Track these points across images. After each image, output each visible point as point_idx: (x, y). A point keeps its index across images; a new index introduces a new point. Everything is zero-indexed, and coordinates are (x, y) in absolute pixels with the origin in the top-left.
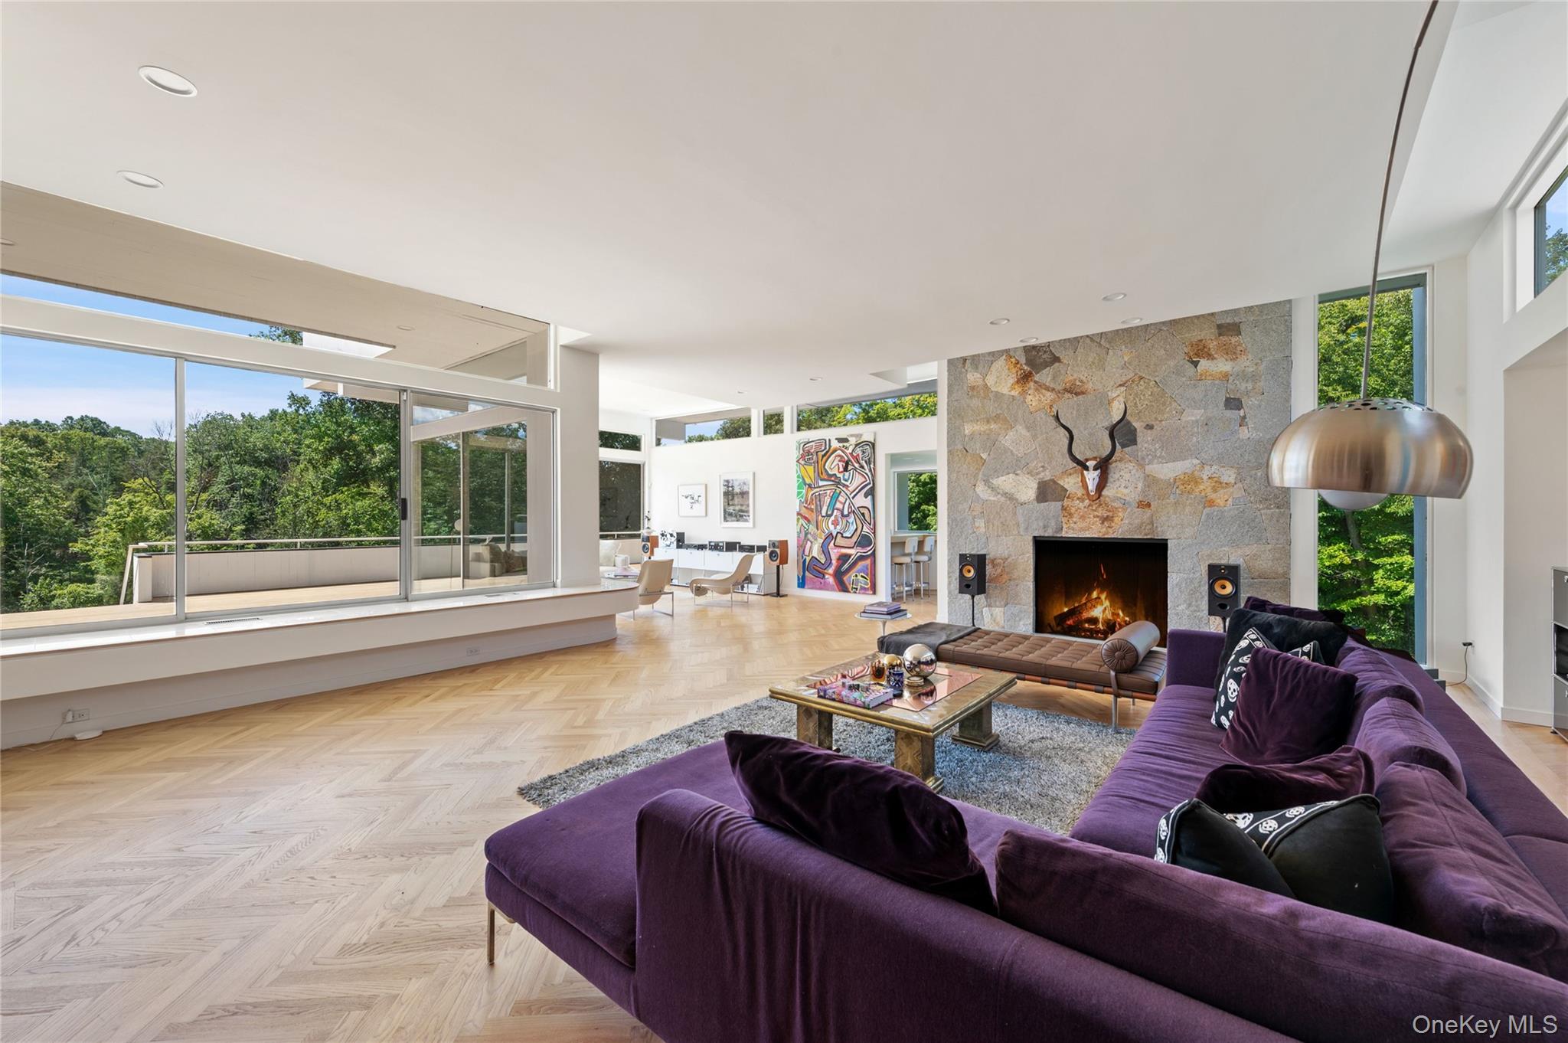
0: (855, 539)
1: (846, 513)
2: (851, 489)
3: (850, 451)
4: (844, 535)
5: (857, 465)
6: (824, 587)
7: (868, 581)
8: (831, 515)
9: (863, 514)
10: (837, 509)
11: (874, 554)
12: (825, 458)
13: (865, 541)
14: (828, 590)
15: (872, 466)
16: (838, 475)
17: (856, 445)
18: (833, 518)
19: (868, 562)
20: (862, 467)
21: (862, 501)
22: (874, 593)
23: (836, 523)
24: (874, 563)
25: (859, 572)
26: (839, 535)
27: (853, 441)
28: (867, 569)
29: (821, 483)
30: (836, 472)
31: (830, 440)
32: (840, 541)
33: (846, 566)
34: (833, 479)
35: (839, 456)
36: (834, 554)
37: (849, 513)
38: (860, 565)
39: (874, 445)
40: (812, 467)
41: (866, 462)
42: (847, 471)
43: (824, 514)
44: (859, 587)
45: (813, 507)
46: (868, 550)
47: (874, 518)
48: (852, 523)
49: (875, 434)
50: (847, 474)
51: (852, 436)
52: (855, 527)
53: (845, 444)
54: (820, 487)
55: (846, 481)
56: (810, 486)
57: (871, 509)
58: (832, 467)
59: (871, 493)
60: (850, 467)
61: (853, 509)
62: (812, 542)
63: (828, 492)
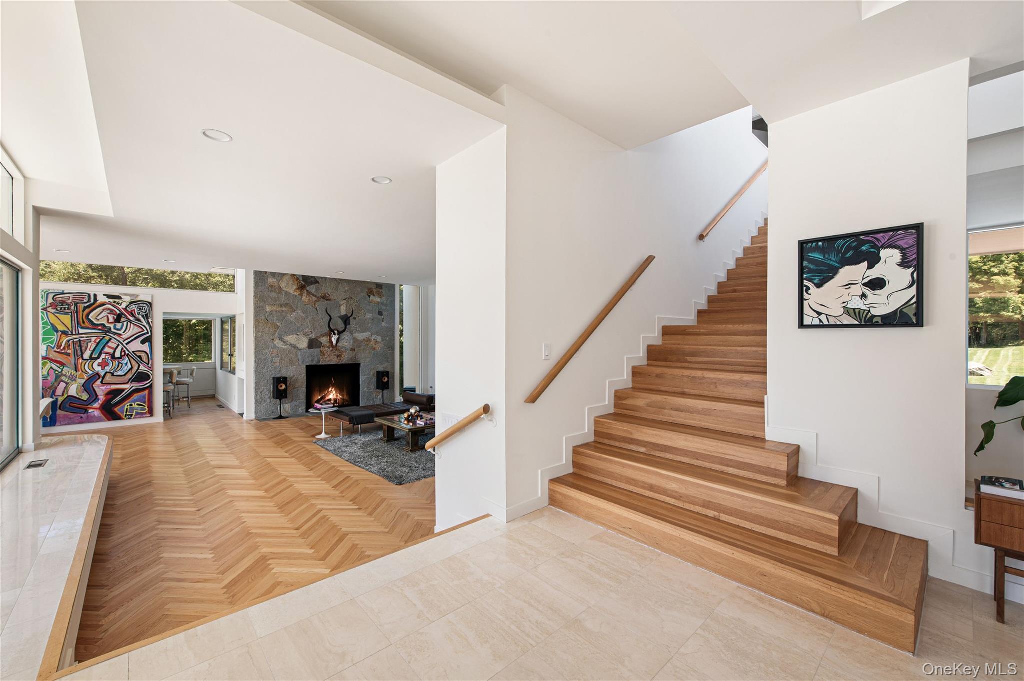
0: (130, 376)
1: (118, 355)
2: (125, 337)
3: (124, 306)
4: (116, 374)
5: (132, 319)
6: (91, 420)
7: (146, 408)
8: (99, 358)
9: (140, 357)
10: (106, 353)
11: (151, 386)
12: (87, 311)
13: (142, 377)
14: (93, 422)
15: (150, 320)
16: (107, 325)
17: (131, 303)
18: (100, 361)
19: (146, 392)
20: (140, 321)
21: (136, 346)
22: (152, 416)
23: (103, 365)
24: (151, 395)
25: (134, 402)
26: (109, 375)
27: (127, 299)
28: (145, 398)
29: (81, 331)
30: (104, 322)
31: (95, 296)
32: (108, 378)
33: (118, 399)
34: (100, 328)
35: (109, 309)
36: (101, 391)
37: (122, 356)
38: (136, 396)
39: (151, 304)
40: (69, 317)
41: (143, 317)
42: (119, 323)
43: (87, 355)
44: (134, 414)
45: (69, 352)
46: (146, 384)
47: (152, 359)
48: (127, 364)
49: (152, 297)
50: (119, 326)
51: (126, 295)
52: (130, 367)
53: (117, 301)
54: (79, 334)
55: (118, 330)
56: (64, 333)
57: (149, 353)
58: (99, 318)
59: (149, 340)
60: (123, 320)
61: (127, 352)
62: (67, 384)
63: (93, 339)
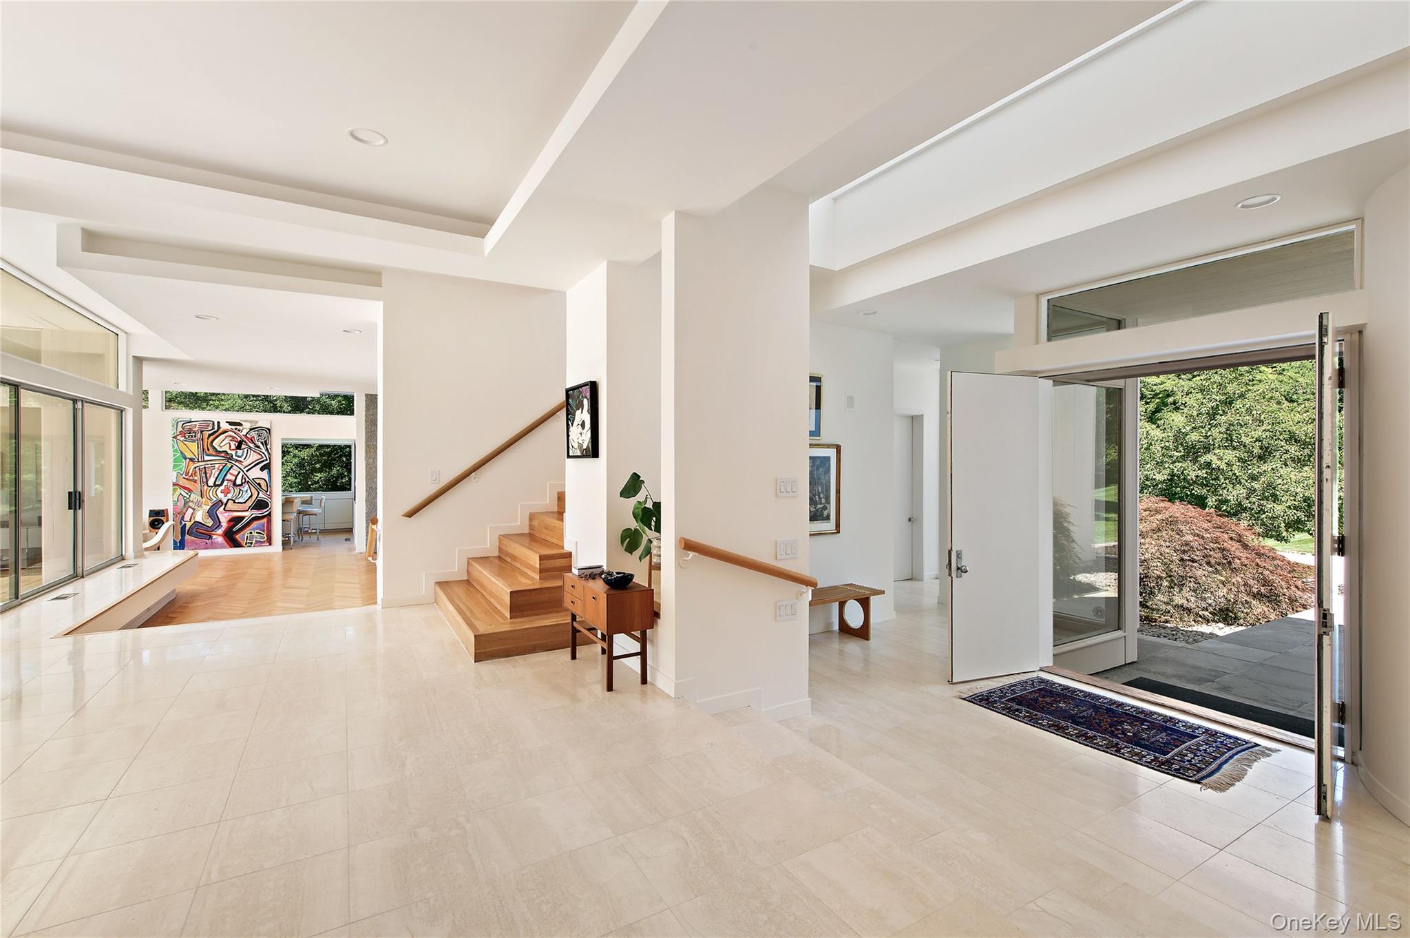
0: (249, 503)
1: (238, 482)
2: (245, 464)
3: (244, 432)
4: (236, 501)
5: (252, 445)
6: (214, 546)
7: (265, 536)
8: (221, 485)
9: (259, 484)
10: (228, 480)
11: (270, 514)
12: (212, 437)
13: (261, 505)
14: (217, 548)
15: (268, 447)
16: (229, 452)
17: (251, 429)
18: (222, 487)
19: (265, 520)
20: (259, 447)
21: (255, 473)
22: (270, 544)
23: (226, 492)
24: (269, 522)
25: (254, 529)
26: (231, 502)
27: (247, 426)
28: (264, 526)
29: (207, 458)
30: (226, 448)
31: (219, 423)
32: (230, 505)
33: (239, 526)
34: (223, 455)
35: (230, 436)
36: (224, 518)
37: (242, 483)
38: (255, 524)
39: (269, 430)
40: (196, 444)
41: (262, 443)
42: (240, 449)
43: (211, 483)
44: (254, 542)
45: (196, 478)
46: (264, 512)
47: (270, 487)
48: (247, 491)
49: (271, 423)
50: (240, 452)
51: (246, 421)
52: (250, 494)
53: (238, 427)
54: (204, 461)
55: (239, 457)
56: (191, 460)
57: (267, 480)
58: (221, 445)
59: (267, 467)
60: (243, 446)
61: (247, 479)
62: (194, 509)
63: (217, 466)
